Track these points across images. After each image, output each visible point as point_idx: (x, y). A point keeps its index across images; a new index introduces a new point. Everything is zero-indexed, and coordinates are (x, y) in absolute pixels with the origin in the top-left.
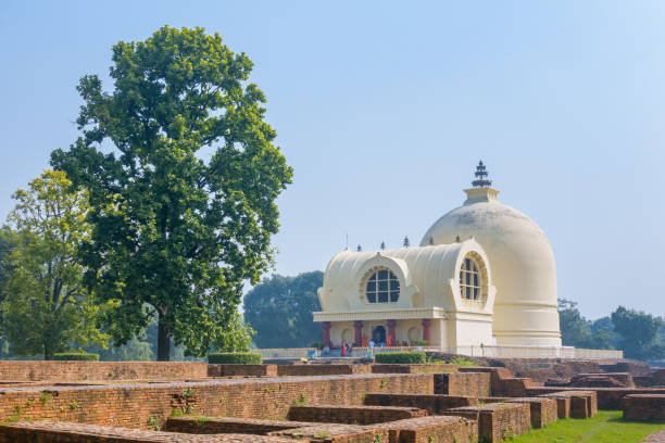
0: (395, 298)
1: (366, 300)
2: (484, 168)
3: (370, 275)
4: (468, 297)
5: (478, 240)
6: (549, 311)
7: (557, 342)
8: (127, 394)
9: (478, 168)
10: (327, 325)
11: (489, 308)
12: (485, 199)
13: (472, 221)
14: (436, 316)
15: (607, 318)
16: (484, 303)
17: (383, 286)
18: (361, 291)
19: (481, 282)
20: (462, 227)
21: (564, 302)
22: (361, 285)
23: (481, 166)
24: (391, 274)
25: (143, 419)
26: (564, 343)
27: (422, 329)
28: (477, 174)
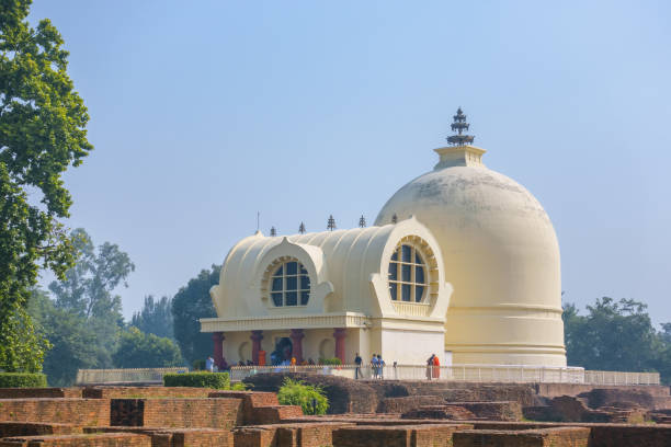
0: (305, 300)
1: (270, 303)
2: (464, 118)
3: (275, 270)
4: (407, 297)
5: (420, 220)
6: (543, 317)
7: (560, 361)
9: (456, 118)
10: (220, 336)
11: (440, 313)
12: (462, 162)
13: (439, 192)
14: (350, 324)
16: (431, 307)
17: (291, 283)
18: (264, 290)
19: (428, 277)
20: (423, 201)
21: (631, 303)
22: (264, 281)
23: (460, 116)
24: (301, 267)
26: (570, 363)
27: (334, 340)
28: (454, 127)
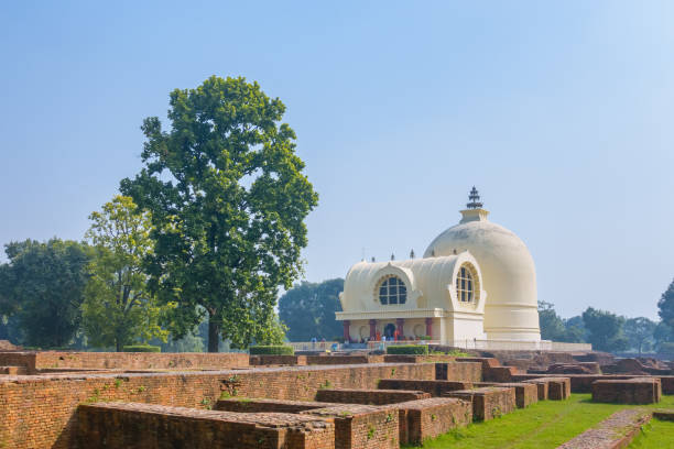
0: (403, 300)
1: (379, 302)
2: (477, 192)
3: (383, 282)
4: (463, 300)
5: (471, 252)
6: (530, 311)
7: (537, 337)
8: (184, 379)
9: (472, 192)
10: (347, 323)
11: (481, 309)
12: (478, 219)
14: (437, 315)
15: (578, 317)
16: (476, 305)
17: (393, 290)
18: (375, 295)
19: (474, 287)
20: (459, 241)
22: (375, 290)
23: (474, 191)
24: (400, 280)
25: (198, 400)
26: (543, 338)
27: (425, 326)
28: (471, 198)
